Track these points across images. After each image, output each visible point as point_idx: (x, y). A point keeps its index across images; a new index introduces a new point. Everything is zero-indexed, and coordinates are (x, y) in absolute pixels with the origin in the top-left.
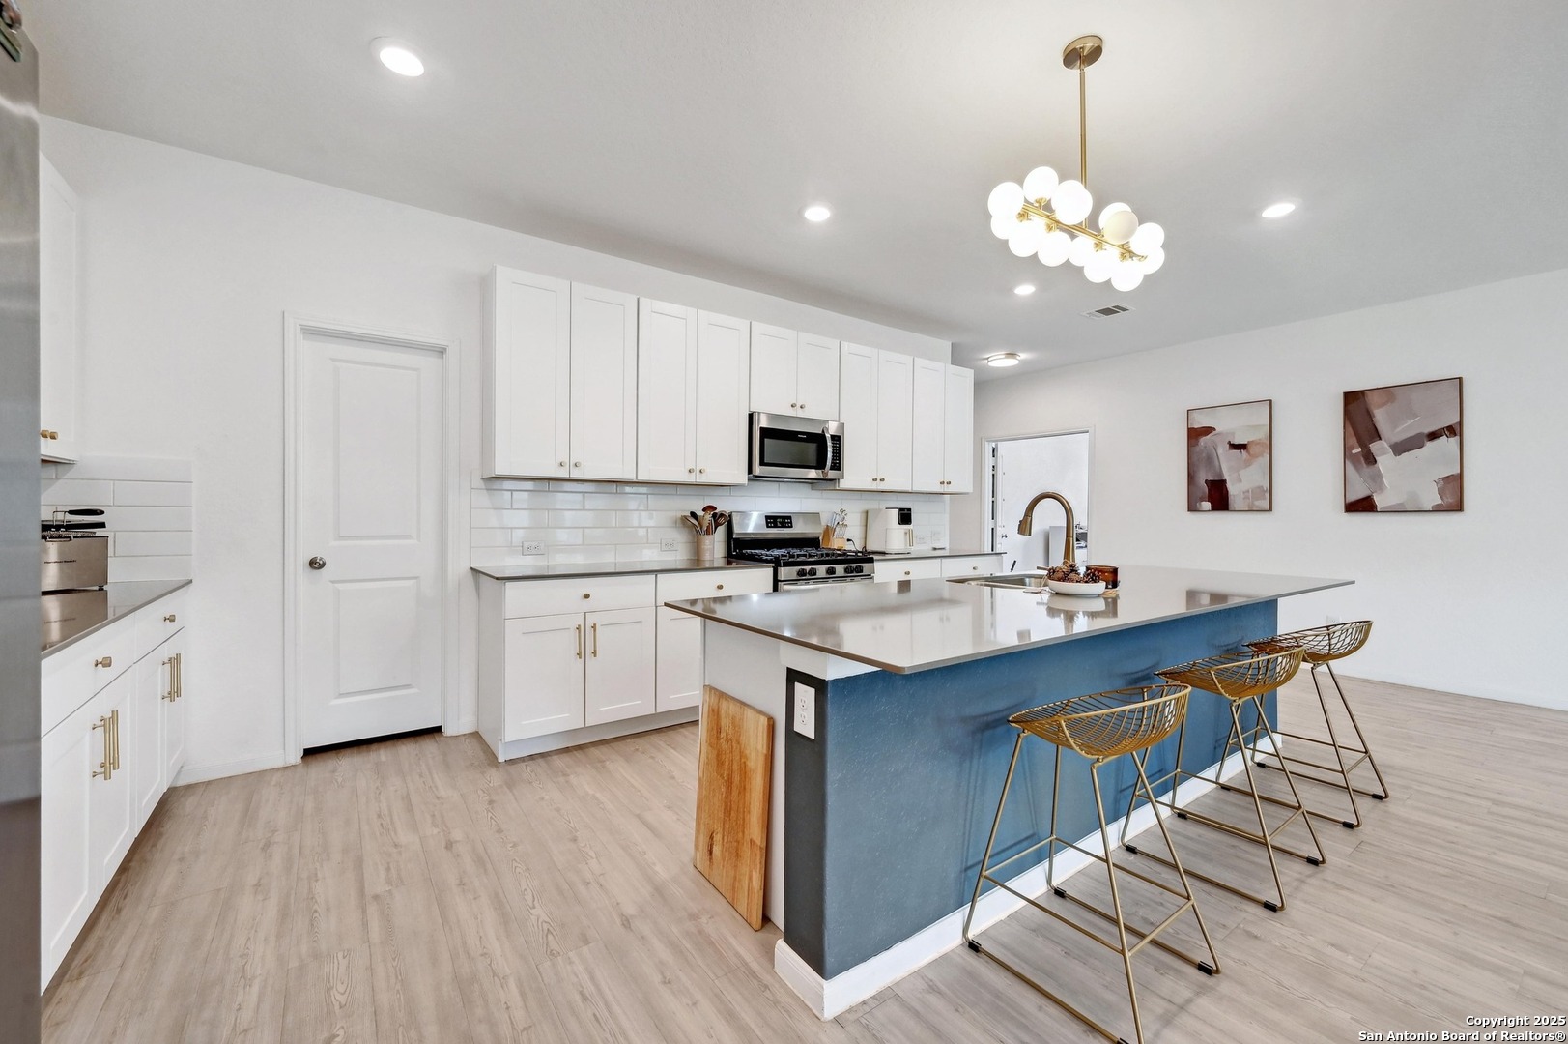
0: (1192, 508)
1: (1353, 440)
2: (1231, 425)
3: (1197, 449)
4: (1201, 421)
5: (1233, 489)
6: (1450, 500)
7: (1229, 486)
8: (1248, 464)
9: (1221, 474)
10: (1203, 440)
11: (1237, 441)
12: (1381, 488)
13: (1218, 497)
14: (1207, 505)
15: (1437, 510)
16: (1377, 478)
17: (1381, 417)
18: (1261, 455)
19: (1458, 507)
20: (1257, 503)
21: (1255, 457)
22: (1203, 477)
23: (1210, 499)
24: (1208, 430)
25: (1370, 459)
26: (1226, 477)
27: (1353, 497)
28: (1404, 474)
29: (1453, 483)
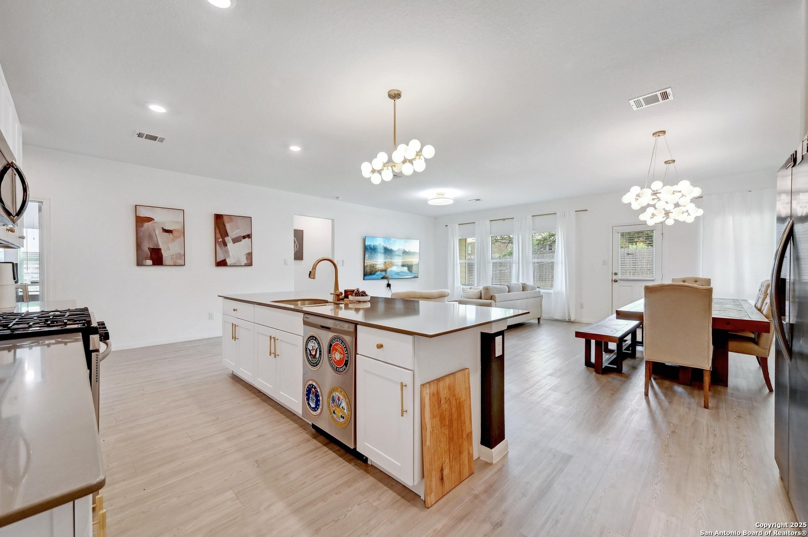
0: (139, 263)
1: (218, 235)
2: (162, 219)
3: (143, 229)
4: (143, 213)
5: (165, 254)
6: (249, 262)
7: (163, 252)
8: (173, 240)
9: (158, 245)
10: (146, 225)
11: (167, 228)
12: (229, 256)
13: (157, 258)
14: (150, 262)
15: (246, 265)
16: (227, 252)
17: (228, 227)
18: (180, 237)
19: (250, 264)
20: (178, 261)
21: (176, 237)
22: (146, 246)
23: (151, 258)
24: (150, 219)
25: (225, 244)
26: (161, 246)
27: (219, 260)
28: (236, 252)
29: (250, 255)
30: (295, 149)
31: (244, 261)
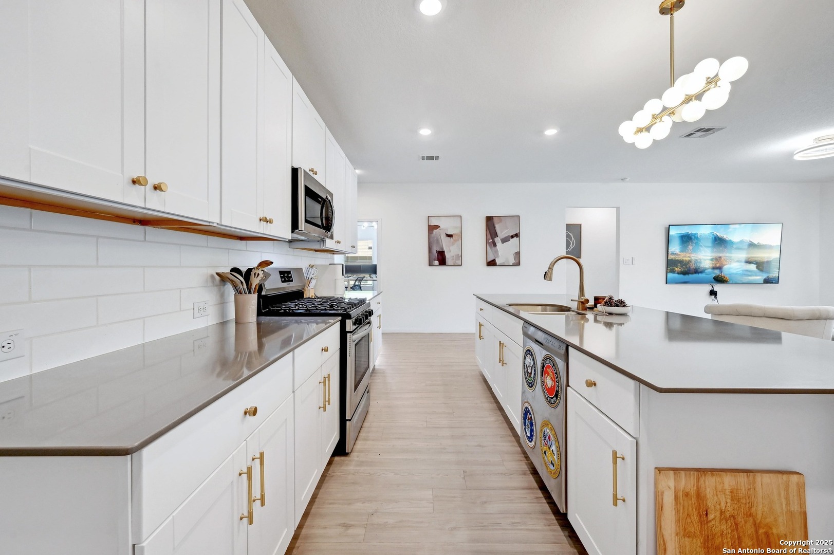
0: (431, 264)
1: (489, 236)
2: (447, 226)
3: (433, 235)
4: (434, 222)
5: (447, 255)
6: (517, 261)
7: (446, 253)
8: (453, 244)
9: (442, 248)
10: (435, 231)
11: (449, 233)
12: (498, 256)
13: (442, 259)
14: (437, 263)
15: (514, 265)
16: (497, 252)
17: (498, 227)
18: (458, 240)
19: (518, 264)
20: (457, 262)
21: (456, 241)
22: (435, 249)
23: (438, 260)
24: (437, 227)
25: (495, 245)
26: (445, 250)
27: (489, 260)
28: (504, 251)
29: (518, 254)
30: (551, 132)
31: (512, 261)
